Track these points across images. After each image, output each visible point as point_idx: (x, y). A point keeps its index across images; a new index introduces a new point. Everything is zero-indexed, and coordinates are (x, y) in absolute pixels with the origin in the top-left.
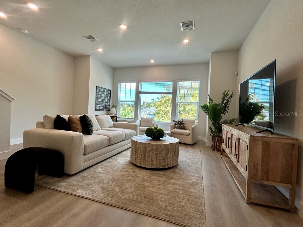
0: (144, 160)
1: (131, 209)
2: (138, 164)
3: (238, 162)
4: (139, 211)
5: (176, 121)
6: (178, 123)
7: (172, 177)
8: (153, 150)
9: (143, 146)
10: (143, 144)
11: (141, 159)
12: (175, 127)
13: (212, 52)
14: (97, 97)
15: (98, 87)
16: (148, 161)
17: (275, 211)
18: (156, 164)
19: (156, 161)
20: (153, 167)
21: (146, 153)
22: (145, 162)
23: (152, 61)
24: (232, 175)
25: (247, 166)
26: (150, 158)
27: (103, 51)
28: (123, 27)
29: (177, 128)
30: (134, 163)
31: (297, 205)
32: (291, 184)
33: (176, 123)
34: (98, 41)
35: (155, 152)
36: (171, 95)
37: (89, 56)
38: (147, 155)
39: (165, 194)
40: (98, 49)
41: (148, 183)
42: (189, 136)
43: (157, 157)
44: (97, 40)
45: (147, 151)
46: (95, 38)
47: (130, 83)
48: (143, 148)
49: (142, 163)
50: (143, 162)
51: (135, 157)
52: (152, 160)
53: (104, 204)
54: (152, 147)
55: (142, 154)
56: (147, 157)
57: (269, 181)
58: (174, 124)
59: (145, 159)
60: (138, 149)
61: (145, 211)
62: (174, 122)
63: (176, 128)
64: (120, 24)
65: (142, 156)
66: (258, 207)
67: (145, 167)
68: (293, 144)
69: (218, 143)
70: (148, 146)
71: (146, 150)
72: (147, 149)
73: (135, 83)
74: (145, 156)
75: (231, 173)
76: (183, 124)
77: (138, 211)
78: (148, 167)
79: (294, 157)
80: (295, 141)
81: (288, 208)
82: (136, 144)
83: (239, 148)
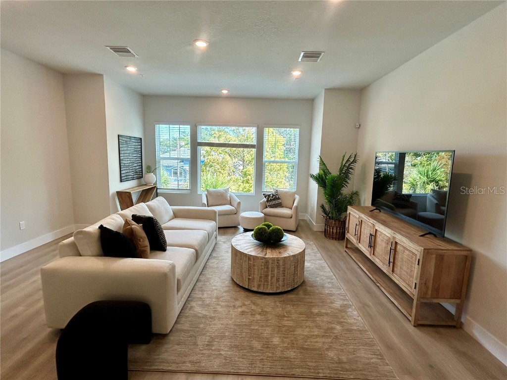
0: (264, 282)
1: (301, 375)
2: (255, 289)
3: (393, 271)
4: (312, 374)
5: (269, 196)
6: (272, 199)
7: (312, 303)
8: (278, 267)
9: (263, 262)
11: (260, 281)
12: (268, 204)
13: (327, 88)
14: (121, 155)
15: (122, 136)
16: (271, 283)
17: (442, 330)
18: (284, 286)
19: (284, 281)
20: (278, 291)
21: (268, 272)
22: (268, 285)
23: (225, 92)
24: (378, 284)
25: (416, 283)
26: (275, 279)
27: (136, 70)
28: (201, 45)
30: (247, 287)
31: (463, 320)
32: (460, 299)
33: (268, 199)
34: (136, 56)
35: (281, 269)
36: (254, 150)
37: (101, 75)
38: (270, 274)
39: (323, 336)
40: (126, 66)
41: (287, 320)
42: (291, 219)
43: (284, 276)
44: (135, 54)
45: (270, 269)
46: (132, 52)
47: (178, 126)
48: (263, 264)
49: (262, 287)
50: (264, 285)
51: (249, 279)
52: (278, 280)
53: (258, 377)
54: (277, 263)
55: (261, 274)
56: (270, 277)
57: (438, 298)
58: (265, 199)
59: (267, 281)
60: (254, 266)
61: (318, 373)
63: (268, 206)
64: (196, 40)
65: (261, 277)
66: (426, 328)
67: (268, 291)
68: (467, 256)
69: (335, 228)
70: (270, 261)
71: (268, 268)
72: (270, 266)
73: (189, 127)
74: (267, 276)
75: (375, 281)
76: (279, 198)
77: (311, 376)
78: (271, 292)
79: (466, 270)
80: (469, 252)
81: (454, 324)
82: (249, 259)
83: (395, 254)
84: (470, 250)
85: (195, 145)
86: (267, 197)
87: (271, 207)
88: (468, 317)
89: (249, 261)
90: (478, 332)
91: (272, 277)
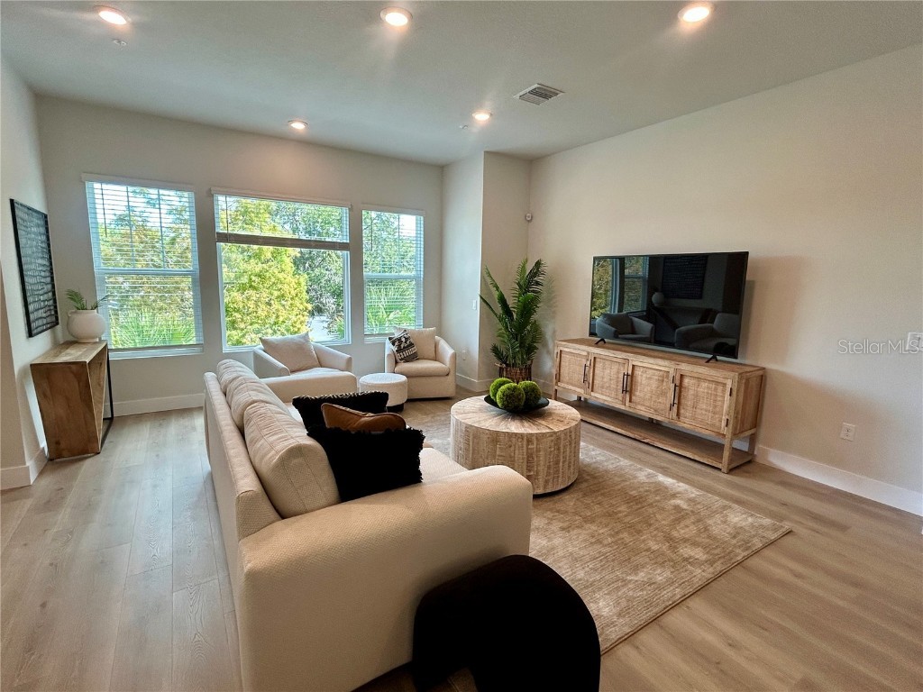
0: (554, 474)
3: (679, 415)
9: (552, 441)
10: (551, 436)
11: (548, 474)
12: (400, 356)
13: (487, 150)
16: (563, 473)
20: (570, 484)
21: (558, 455)
22: (558, 477)
23: (298, 126)
24: (647, 441)
25: (727, 420)
26: (567, 465)
29: (407, 360)
32: (756, 427)
33: (399, 346)
38: (562, 459)
42: (448, 377)
45: (562, 450)
49: (550, 484)
50: (553, 479)
55: (549, 462)
56: (561, 464)
57: (743, 431)
58: (395, 349)
59: (557, 471)
60: (538, 450)
62: (393, 344)
63: (401, 360)
65: (549, 467)
66: (735, 471)
68: (762, 377)
70: (534, 438)
71: (559, 449)
72: (561, 445)
75: (637, 437)
76: (411, 345)
78: (562, 487)
79: (761, 392)
80: (764, 371)
81: (750, 458)
83: (680, 392)
84: (764, 369)
85: (208, 238)
86: (396, 344)
87: (407, 361)
88: (760, 446)
89: (528, 445)
90: (777, 459)
91: (564, 462)
